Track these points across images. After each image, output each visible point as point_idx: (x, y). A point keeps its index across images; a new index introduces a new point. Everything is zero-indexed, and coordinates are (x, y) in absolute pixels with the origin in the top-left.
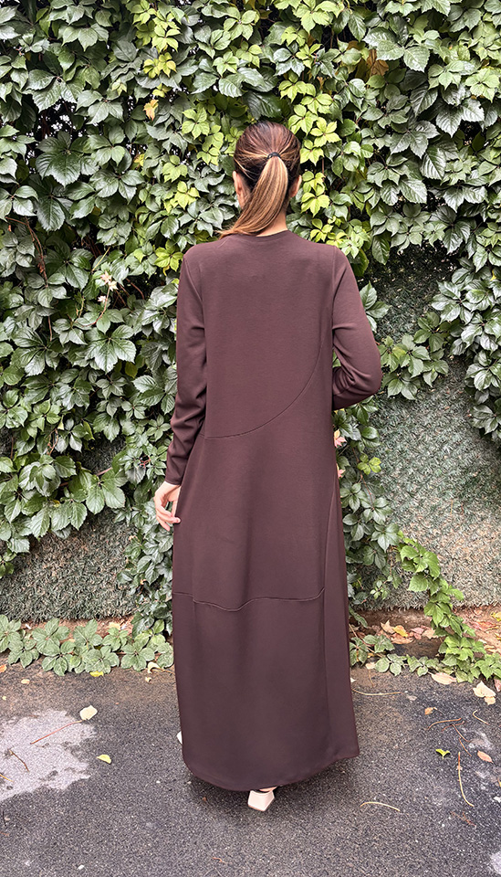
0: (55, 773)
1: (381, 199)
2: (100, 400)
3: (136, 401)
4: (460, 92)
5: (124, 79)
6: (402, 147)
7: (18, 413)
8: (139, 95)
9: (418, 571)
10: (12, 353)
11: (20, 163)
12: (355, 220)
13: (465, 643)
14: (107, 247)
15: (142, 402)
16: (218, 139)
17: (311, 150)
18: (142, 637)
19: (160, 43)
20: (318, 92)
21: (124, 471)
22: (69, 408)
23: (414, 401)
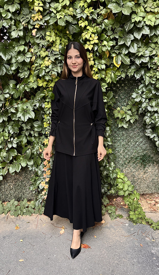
2: (23, 130)
4: (142, 23)
6: (122, 43)
8: (30, 27)
14: (21, 79)
16: (58, 42)
17: (89, 45)
19: (36, 9)
22: (12, 133)
23: (127, 128)
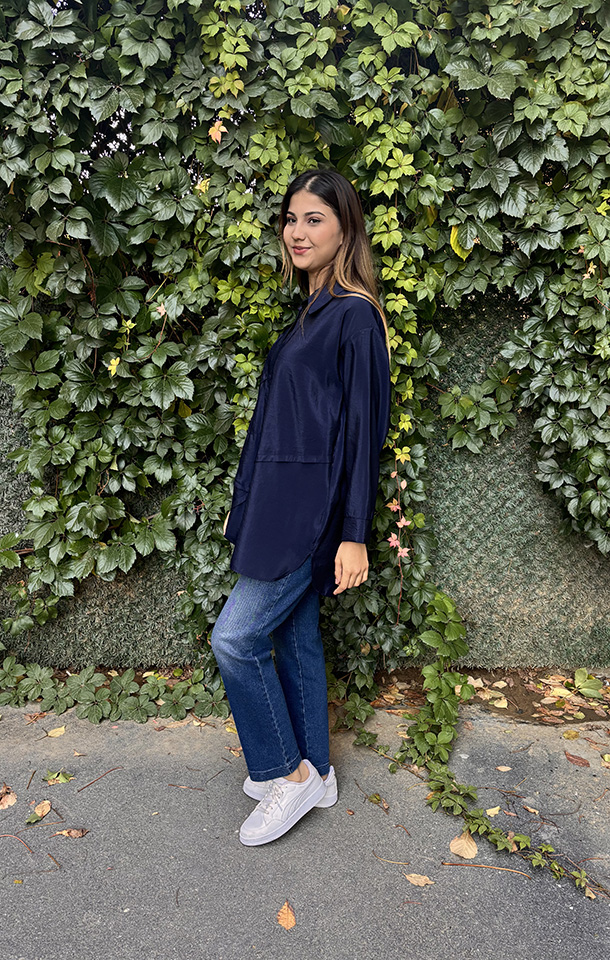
2: (150, 439)
3: (188, 442)
4: (546, 126)
5: (188, 98)
6: (482, 183)
7: (65, 450)
8: (203, 116)
10: (61, 385)
11: (74, 183)
14: (161, 276)
15: (193, 441)
16: (287, 166)
17: (385, 182)
19: (229, 60)
23: (478, 455)
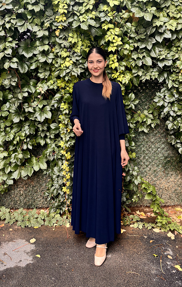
0: (21, 261)
1: (136, 64)
2: (39, 131)
3: (51, 132)
4: (163, 28)
5: (49, 22)
6: (143, 46)
7: (10, 136)
8: (54, 28)
9: (148, 192)
10: (9, 115)
11: (13, 50)
12: (127, 71)
13: (164, 218)
14: (41, 79)
15: (53, 132)
16: (80, 43)
17: (112, 47)
18: (52, 215)
19: (61, 11)
20: (115, 27)
21: (46, 156)
22: (28, 134)
23: (148, 133)
